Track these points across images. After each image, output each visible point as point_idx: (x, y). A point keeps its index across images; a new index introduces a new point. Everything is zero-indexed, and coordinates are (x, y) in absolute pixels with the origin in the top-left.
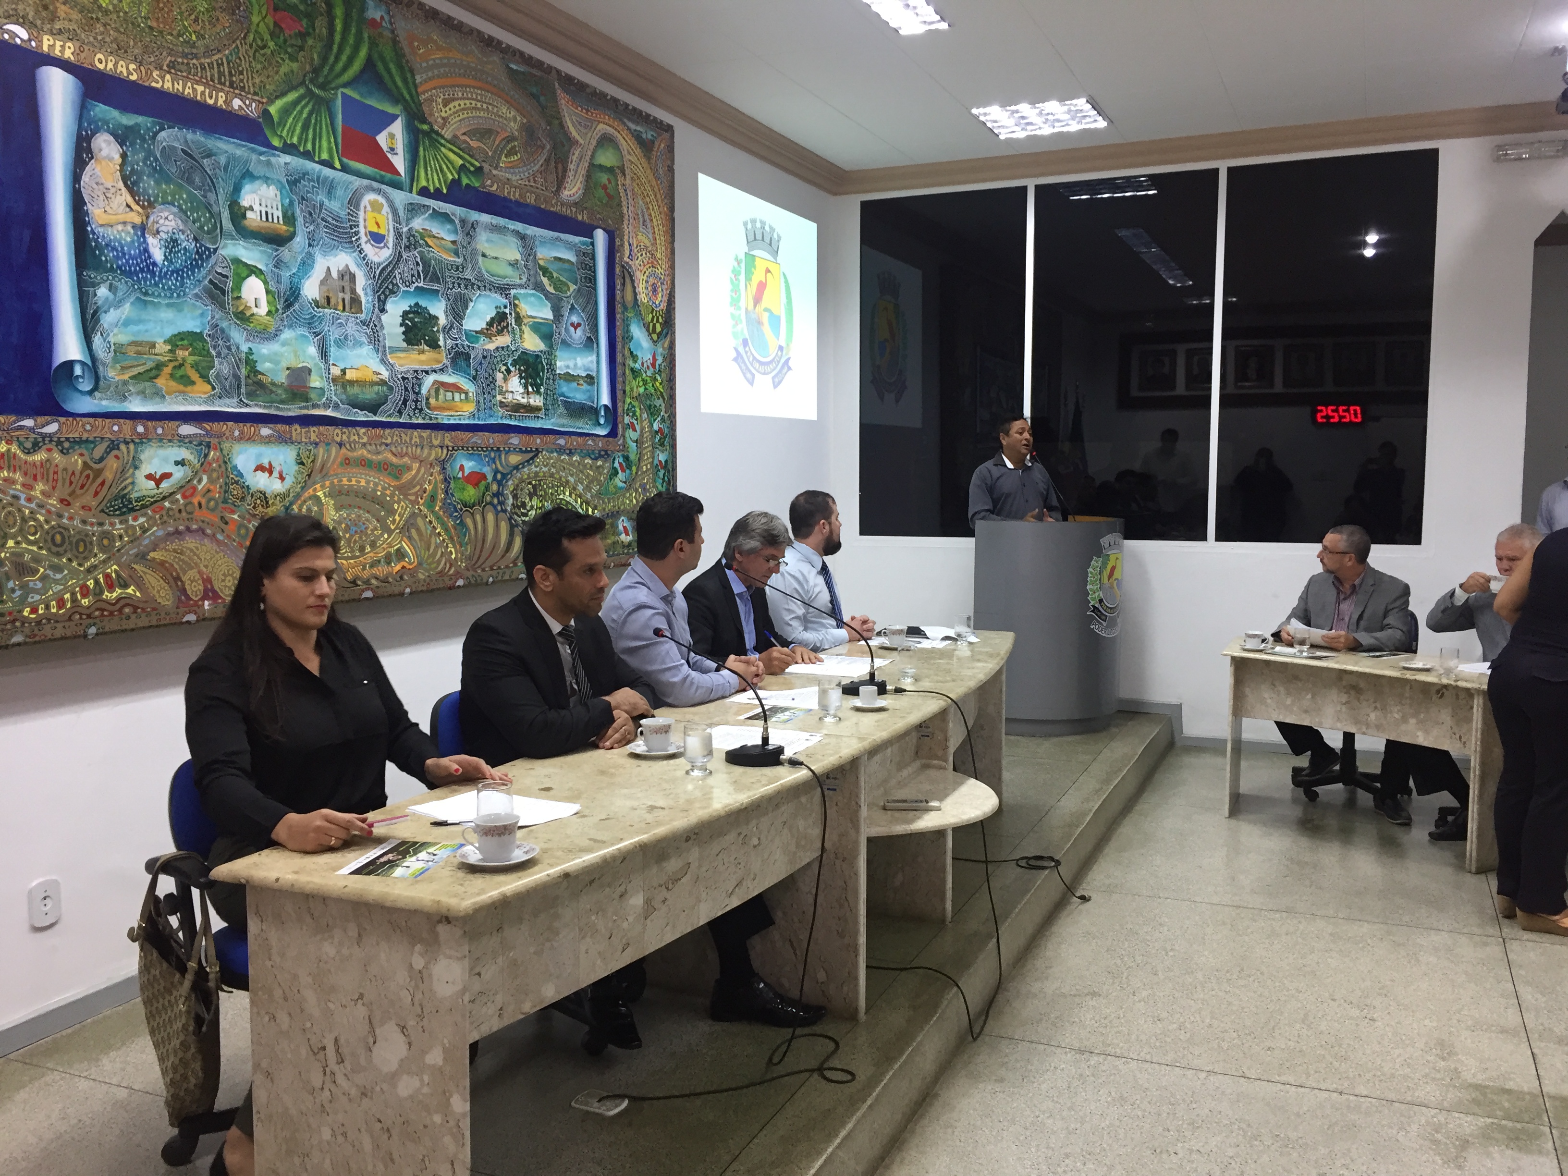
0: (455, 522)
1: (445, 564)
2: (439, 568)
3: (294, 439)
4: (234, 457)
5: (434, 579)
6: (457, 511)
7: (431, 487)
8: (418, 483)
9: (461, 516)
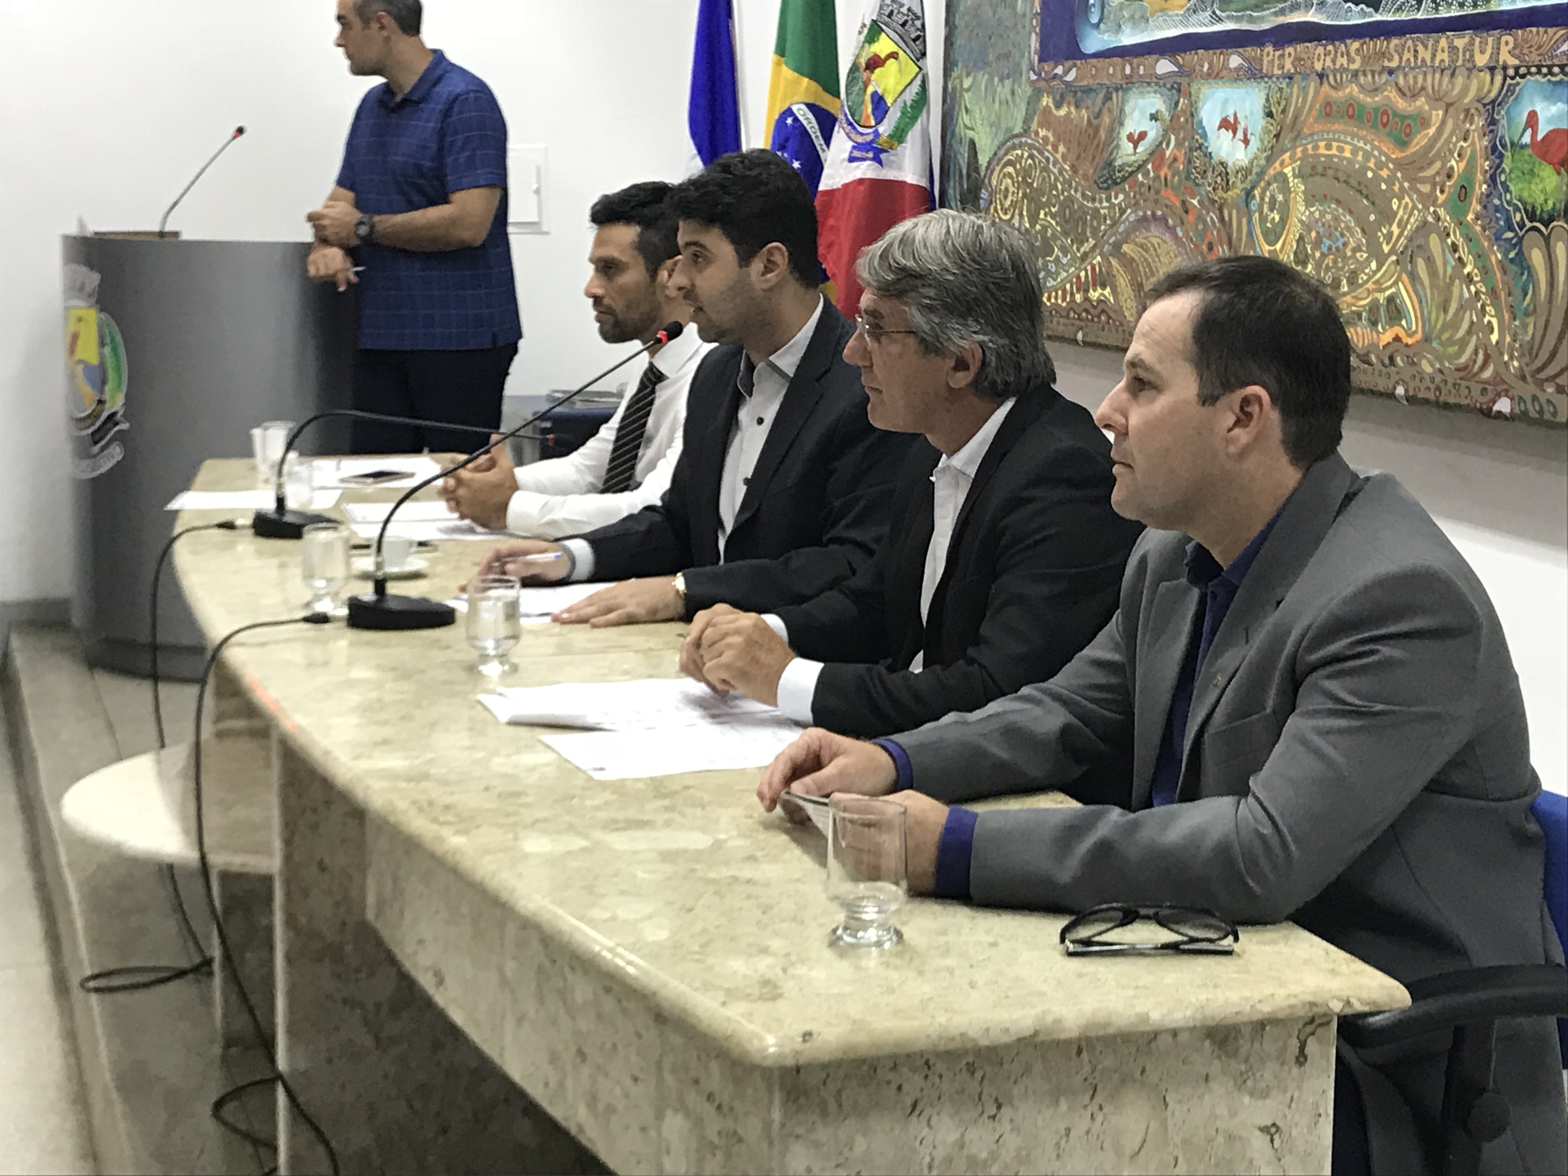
0: (1505, 254)
1: (1476, 352)
2: (1463, 360)
3: (1264, 71)
4: (1200, 105)
5: (1450, 381)
6: (1510, 228)
7: (1462, 165)
8: (1438, 156)
9: (1521, 239)
